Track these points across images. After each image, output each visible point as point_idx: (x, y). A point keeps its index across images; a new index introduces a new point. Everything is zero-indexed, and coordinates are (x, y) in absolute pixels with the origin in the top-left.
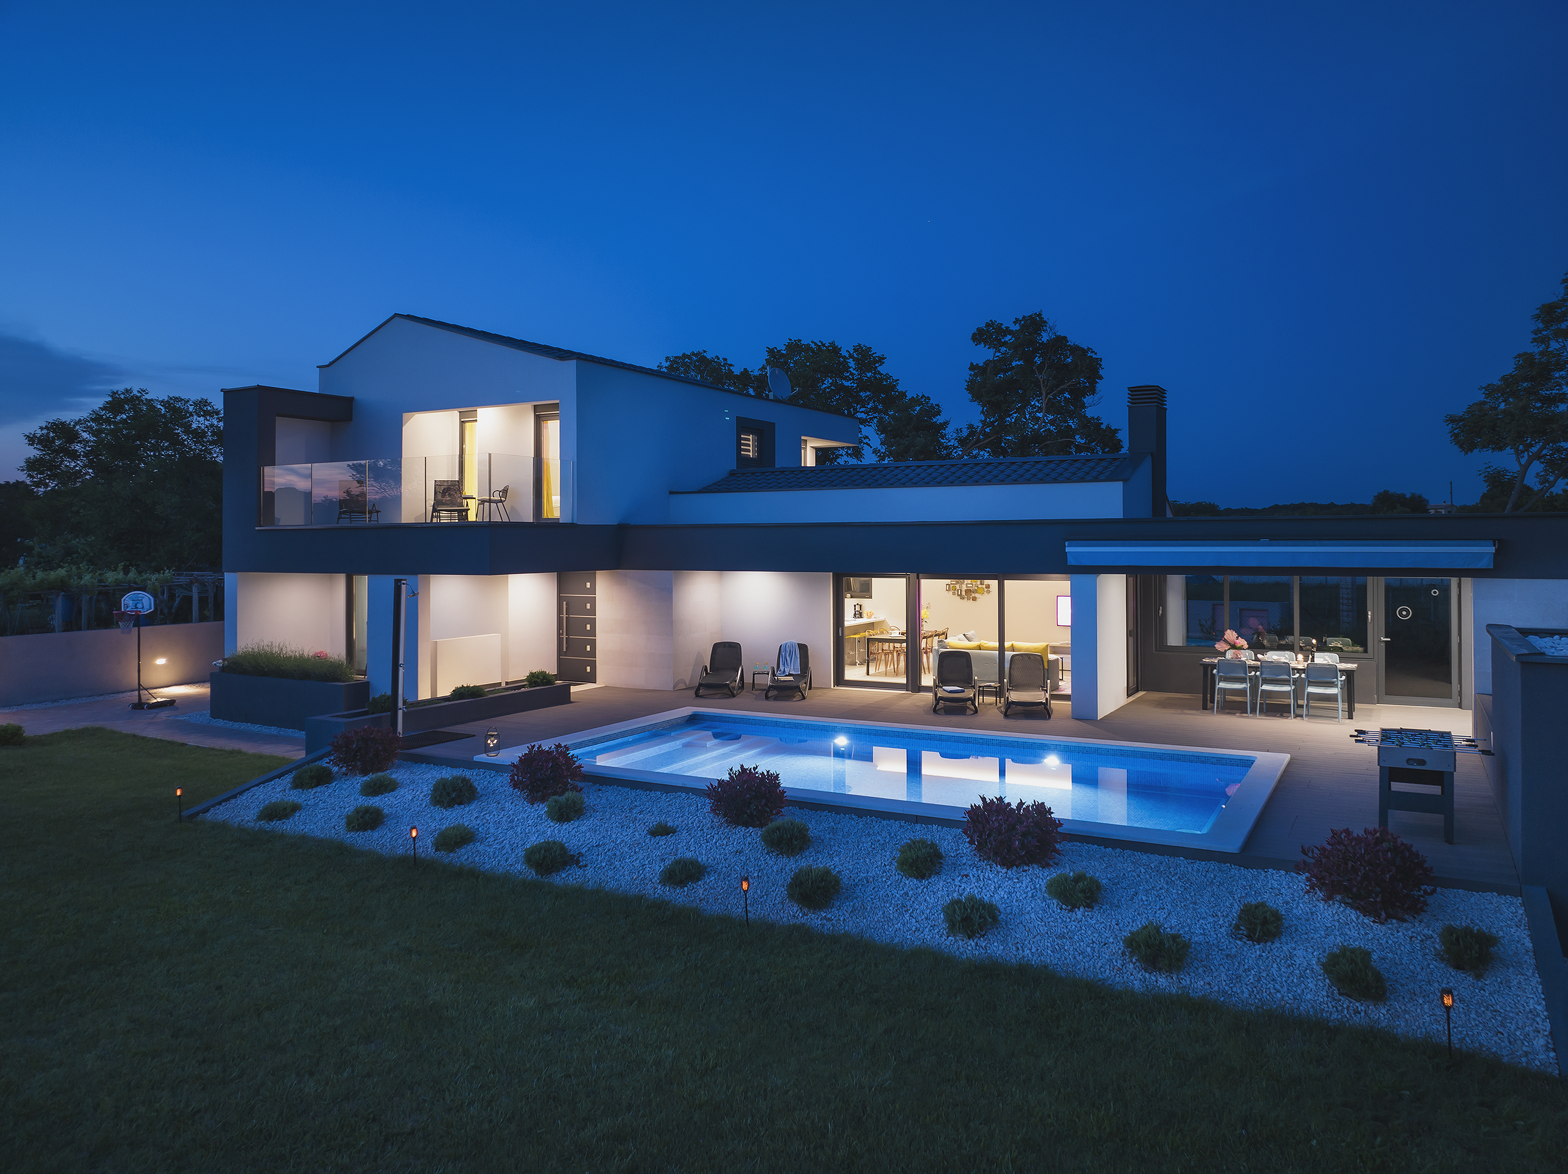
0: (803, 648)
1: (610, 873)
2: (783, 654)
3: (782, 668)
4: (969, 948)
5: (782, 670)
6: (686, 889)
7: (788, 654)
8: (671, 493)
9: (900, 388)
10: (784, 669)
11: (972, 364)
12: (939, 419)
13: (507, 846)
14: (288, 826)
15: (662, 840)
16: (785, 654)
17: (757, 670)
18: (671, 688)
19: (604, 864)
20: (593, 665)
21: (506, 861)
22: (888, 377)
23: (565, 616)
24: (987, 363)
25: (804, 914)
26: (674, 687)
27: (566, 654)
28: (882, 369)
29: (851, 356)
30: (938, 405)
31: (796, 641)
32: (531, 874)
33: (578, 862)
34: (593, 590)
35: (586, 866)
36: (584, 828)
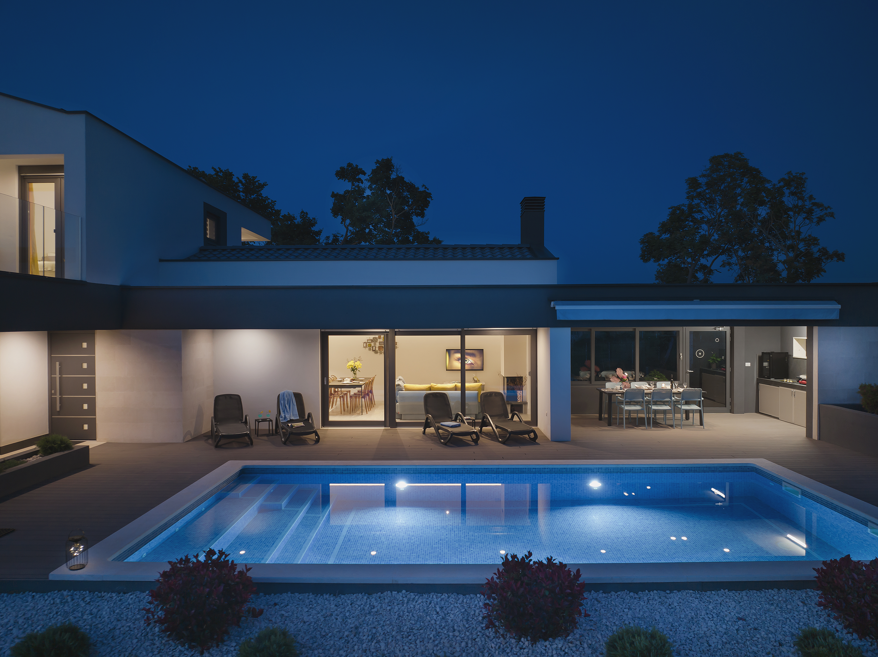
0: (298, 397)
2: (282, 402)
3: (282, 414)
5: (283, 417)
7: (286, 402)
8: (161, 260)
9: (276, 208)
10: (285, 415)
11: (333, 192)
12: (315, 229)
16: (284, 402)
17: (261, 417)
18: (180, 440)
20: (93, 424)
22: (267, 198)
23: (58, 376)
24: (347, 192)
26: (184, 439)
27: (59, 413)
28: (264, 193)
29: (240, 181)
30: (314, 219)
31: (292, 391)
34: (91, 349)
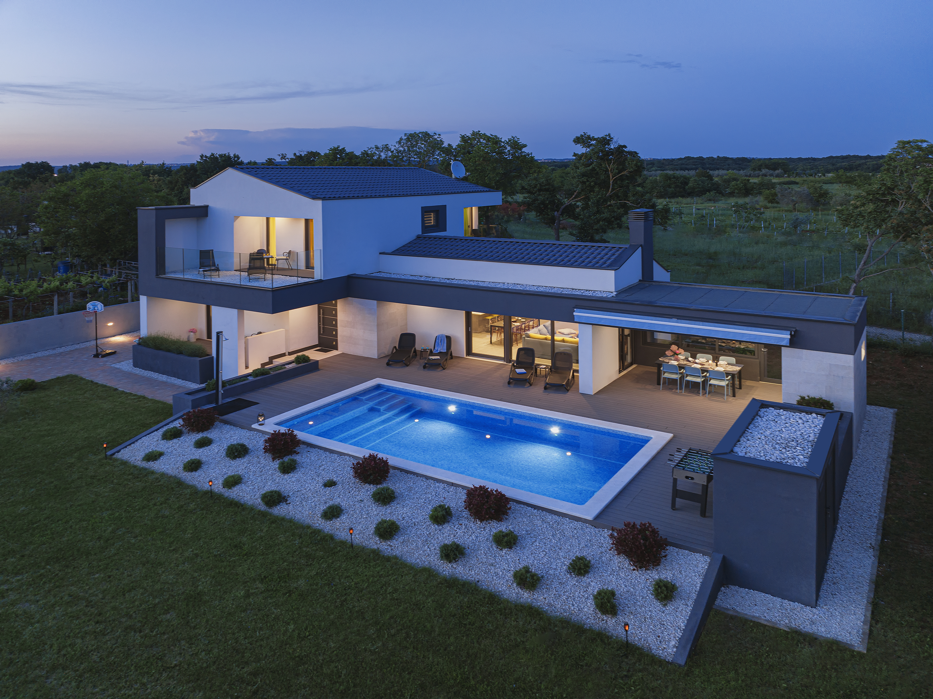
0: (448, 338)
1: (300, 509)
3: (436, 348)
4: (448, 568)
6: (331, 522)
7: (440, 341)
8: (380, 253)
10: (438, 349)
13: (257, 487)
14: (156, 466)
15: (328, 489)
18: (376, 357)
19: (298, 503)
20: (337, 342)
21: (254, 496)
23: (322, 316)
25: (381, 542)
26: (378, 357)
27: (322, 334)
32: (263, 507)
33: (287, 501)
34: (336, 307)
35: (289, 503)
36: (294, 479)
